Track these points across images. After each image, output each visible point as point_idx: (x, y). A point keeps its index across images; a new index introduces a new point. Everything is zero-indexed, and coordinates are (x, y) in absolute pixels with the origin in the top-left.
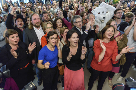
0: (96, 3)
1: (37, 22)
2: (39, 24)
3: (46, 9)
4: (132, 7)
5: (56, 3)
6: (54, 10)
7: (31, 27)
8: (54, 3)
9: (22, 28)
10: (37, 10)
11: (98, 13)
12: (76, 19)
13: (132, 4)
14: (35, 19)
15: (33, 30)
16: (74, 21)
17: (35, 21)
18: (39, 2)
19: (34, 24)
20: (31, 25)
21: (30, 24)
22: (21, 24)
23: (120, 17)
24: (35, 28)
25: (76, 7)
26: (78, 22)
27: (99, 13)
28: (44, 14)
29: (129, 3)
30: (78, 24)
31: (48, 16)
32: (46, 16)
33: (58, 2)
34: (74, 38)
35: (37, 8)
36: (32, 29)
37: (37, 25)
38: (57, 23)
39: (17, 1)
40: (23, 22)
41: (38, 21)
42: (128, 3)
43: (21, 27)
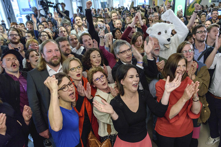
0: (155, 17)
1: (54, 57)
2: (58, 61)
3: (66, 33)
4: (214, 20)
5: (81, 21)
6: (77, 33)
7: (41, 67)
8: (77, 20)
9: (16, 72)
10: (44, 35)
11: (157, 33)
12: (119, 48)
13: (213, 15)
14: (50, 51)
15: (45, 71)
16: (116, 51)
17: (50, 55)
18: (47, 20)
19: (48, 60)
20: (42, 63)
21: (41, 61)
22: (14, 65)
23: (204, 39)
24: (48, 67)
25: (119, 25)
26: (124, 52)
27: (160, 33)
28: (61, 41)
29: (209, 14)
30: (125, 55)
31: (68, 45)
32: (64, 46)
33: (84, 19)
34: (132, 77)
35: (43, 31)
36: (43, 70)
37: (53, 61)
38: (91, 58)
39: (3, 21)
40: (17, 61)
41: (55, 55)
42: (207, 14)
43: (15, 70)
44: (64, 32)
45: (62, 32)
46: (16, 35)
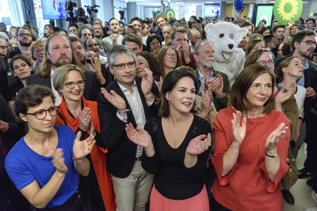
8: (113, 24)
14: (57, 47)
25: (166, 34)
44: (89, 35)
45: (85, 35)
46: (27, 34)
